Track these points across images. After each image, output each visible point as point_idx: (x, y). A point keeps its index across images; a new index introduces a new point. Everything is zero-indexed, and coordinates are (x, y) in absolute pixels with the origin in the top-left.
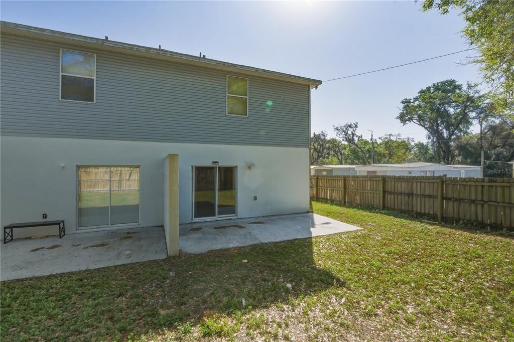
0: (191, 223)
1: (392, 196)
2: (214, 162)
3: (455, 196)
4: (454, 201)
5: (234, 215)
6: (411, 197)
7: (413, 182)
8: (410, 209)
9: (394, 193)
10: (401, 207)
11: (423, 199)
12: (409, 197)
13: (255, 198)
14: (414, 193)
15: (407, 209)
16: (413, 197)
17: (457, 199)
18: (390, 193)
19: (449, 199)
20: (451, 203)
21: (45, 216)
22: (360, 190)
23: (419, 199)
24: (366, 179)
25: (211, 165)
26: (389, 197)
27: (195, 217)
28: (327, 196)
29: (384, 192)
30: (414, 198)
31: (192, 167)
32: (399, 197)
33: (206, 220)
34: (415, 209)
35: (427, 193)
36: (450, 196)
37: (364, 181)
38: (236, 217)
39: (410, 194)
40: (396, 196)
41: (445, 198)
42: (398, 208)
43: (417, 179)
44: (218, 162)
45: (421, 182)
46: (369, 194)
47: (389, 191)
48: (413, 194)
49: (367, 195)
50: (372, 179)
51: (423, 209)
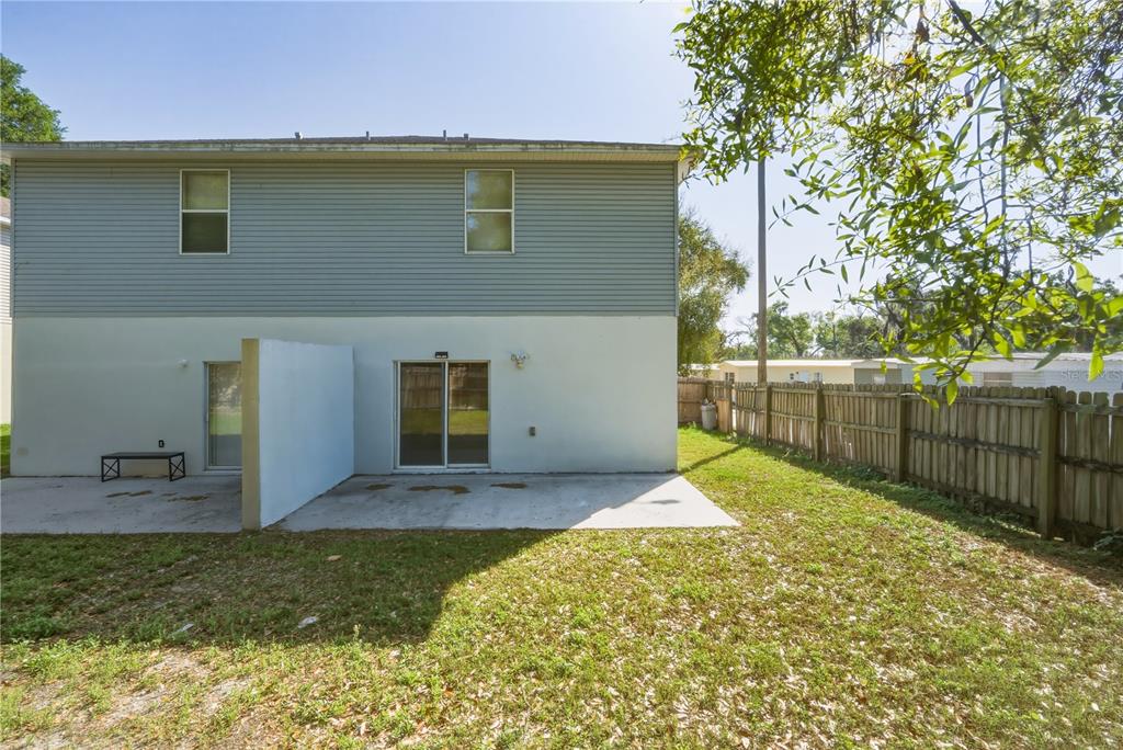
0: (392, 475)
1: (927, 443)
2: (438, 354)
3: (1097, 455)
4: (1093, 471)
5: (486, 465)
6: (972, 451)
7: (978, 405)
8: (970, 486)
9: (931, 437)
10: (948, 479)
11: (1003, 458)
12: (966, 450)
13: (532, 432)
14: (982, 438)
15: (962, 485)
16: (976, 450)
17: (1105, 464)
18: (921, 435)
19: (1079, 464)
20: (1082, 479)
21: (161, 444)
22: (854, 423)
23: (992, 457)
24: (868, 394)
25: (432, 359)
26: (920, 449)
27: (401, 464)
28: (788, 436)
29: (906, 431)
30: (981, 454)
31: (395, 362)
32: (944, 447)
33: (421, 472)
34: (981, 488)
35: (1015, 442)
36: (1082, 453)
37: (862, 400)
38: (487, 470)
39: (970, 442)
40: (935, 443)
41: (1066, 460)
42: (939, 481)
43: (989, 396)
44: (446, 354)
45: (999, 407)
46: (874, 436)
47: (920, 428)
48: (976, 440)
49: (868, 437)
50: (880, 395)
51: (1002, 488)
